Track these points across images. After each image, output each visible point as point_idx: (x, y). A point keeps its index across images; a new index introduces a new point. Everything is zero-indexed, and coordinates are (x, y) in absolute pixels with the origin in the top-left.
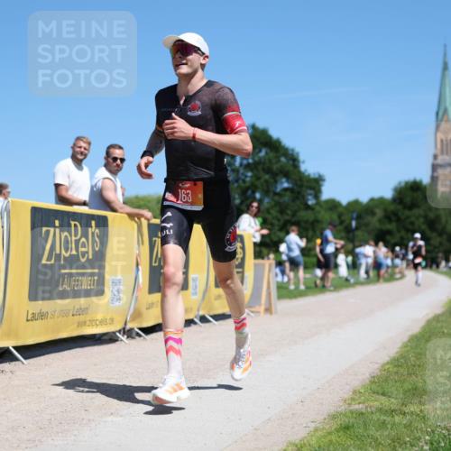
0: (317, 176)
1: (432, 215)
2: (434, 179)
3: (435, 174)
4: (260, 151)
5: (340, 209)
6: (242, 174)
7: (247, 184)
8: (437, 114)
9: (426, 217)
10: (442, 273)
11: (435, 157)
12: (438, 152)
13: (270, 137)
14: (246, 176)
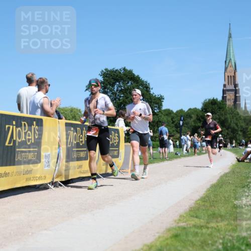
0: (159, 96)
1: (223, 118)
2: (224, 98)
3: (225, 95)
4: (128, 83)
5: (172, 115)
6: (118, 95)
7: (121, 101)
8: (226, 62)
9: (219, 119)
10: (229, 150)
11: (225, 86)
12: (226, 83)
13: (134, 75)
14: (120, 97)
